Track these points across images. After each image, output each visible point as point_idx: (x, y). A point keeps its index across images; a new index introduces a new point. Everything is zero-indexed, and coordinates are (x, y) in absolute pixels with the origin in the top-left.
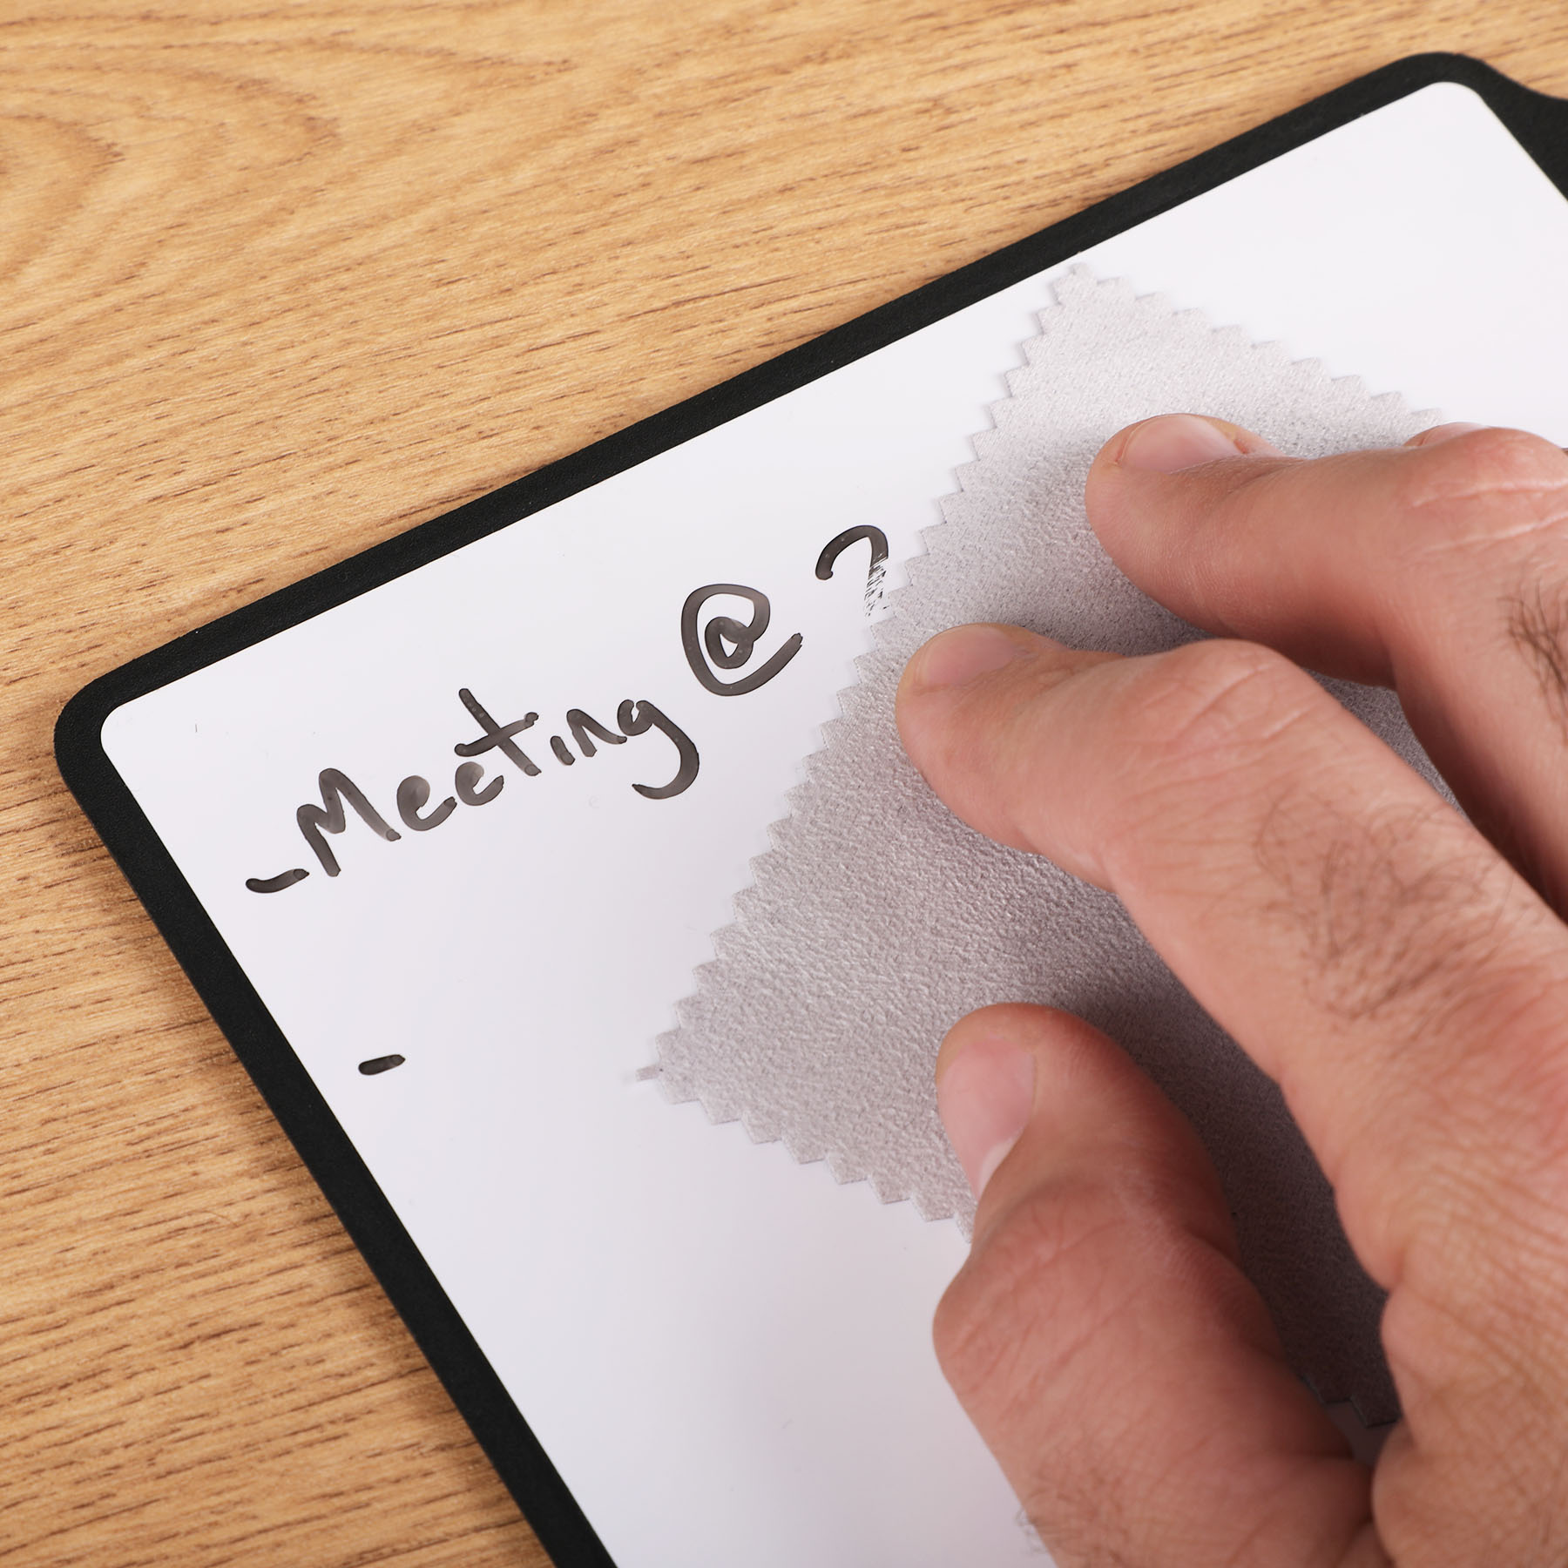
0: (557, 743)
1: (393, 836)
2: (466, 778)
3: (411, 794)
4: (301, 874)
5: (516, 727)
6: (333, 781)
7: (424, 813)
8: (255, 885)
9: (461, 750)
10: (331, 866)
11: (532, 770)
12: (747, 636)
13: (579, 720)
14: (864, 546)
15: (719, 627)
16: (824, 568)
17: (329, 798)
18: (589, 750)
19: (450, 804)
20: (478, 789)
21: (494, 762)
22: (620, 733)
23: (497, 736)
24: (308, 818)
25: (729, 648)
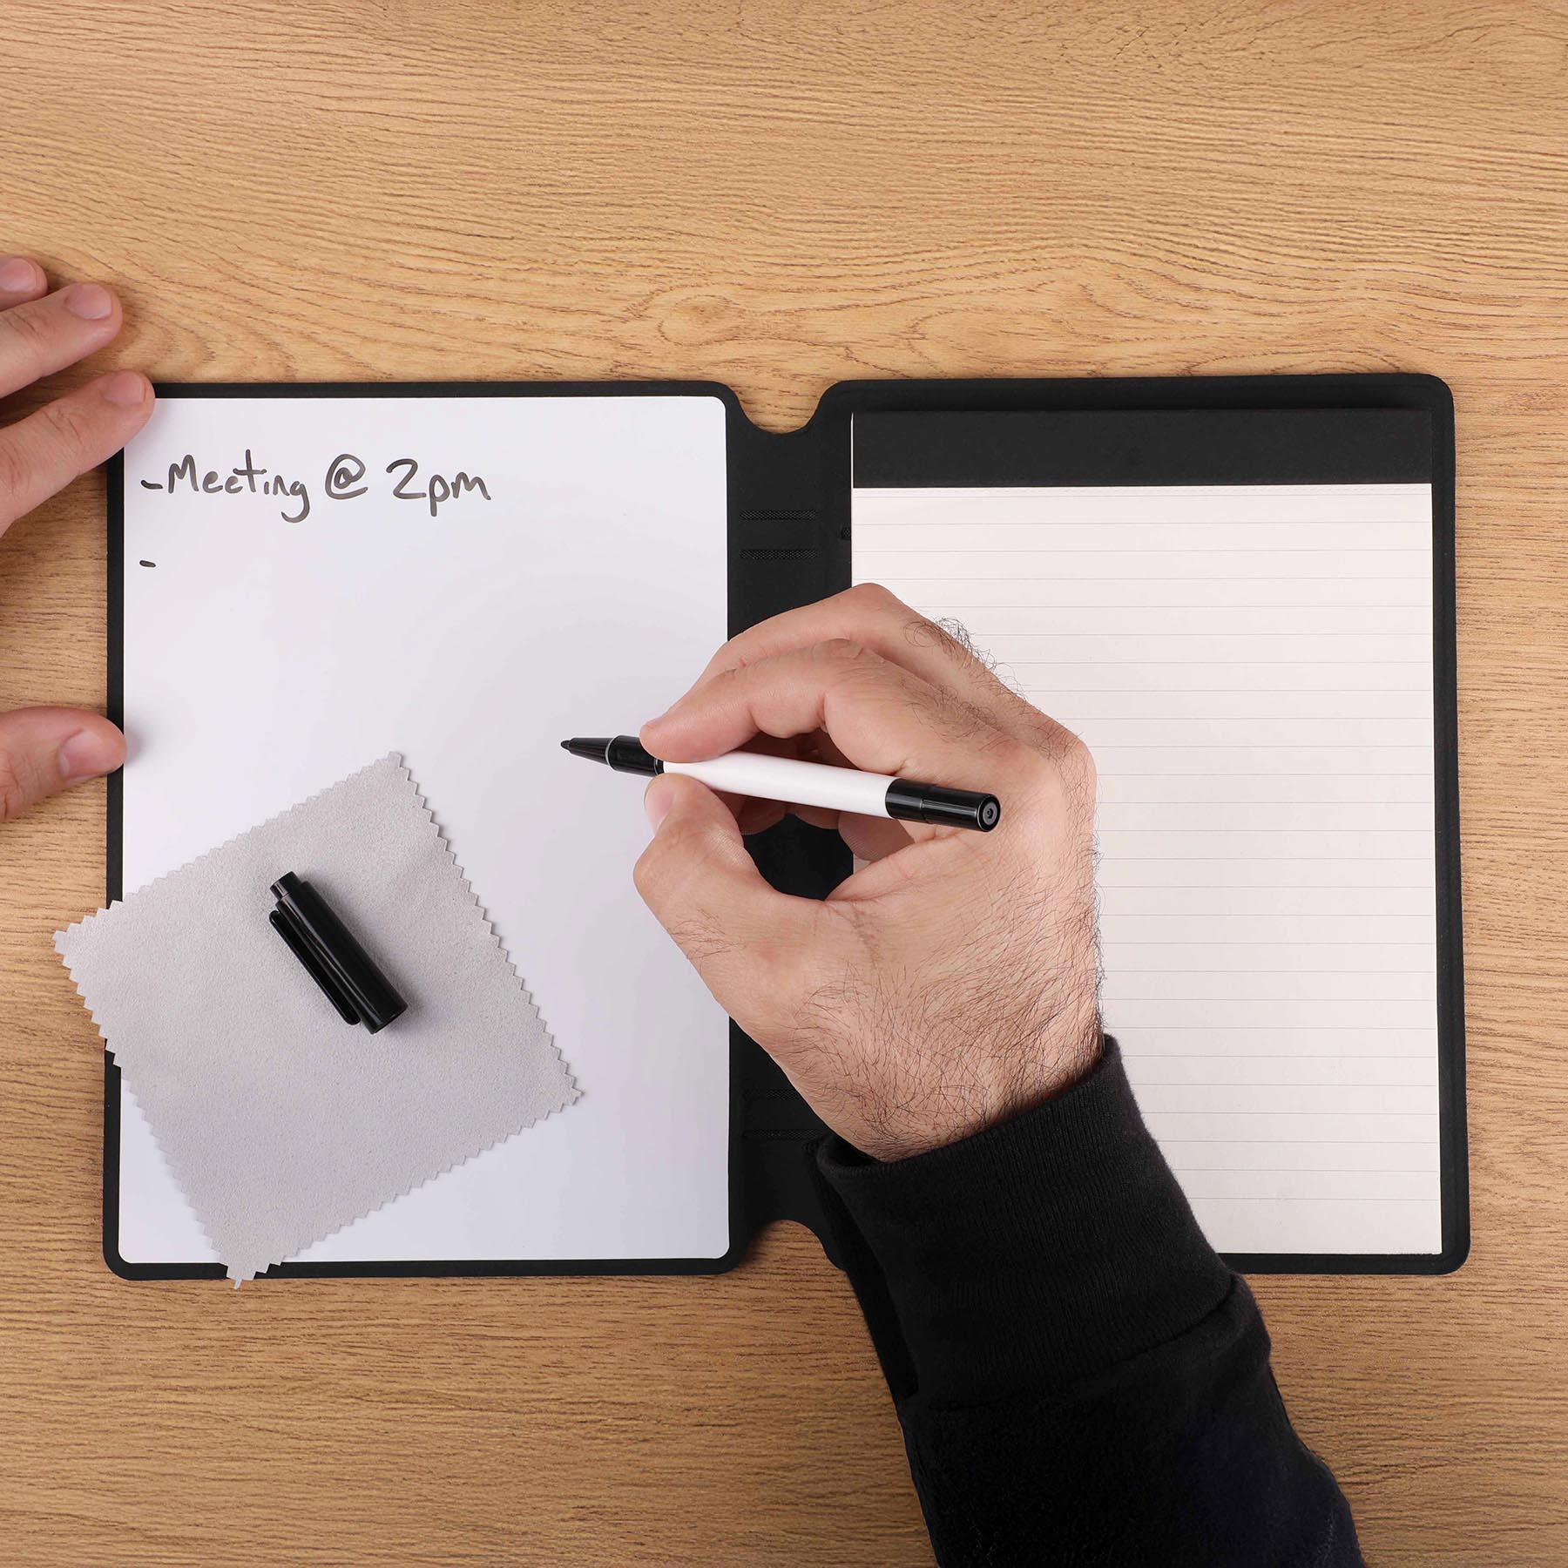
0: (267, 484)
1: (196, 489)
2: (231, 481)
3: (210, 477)
4: (160, 487)
5: (257, 472)
6: (189, 460)
7: (210, 486)
8: (144, 483)
9: (236, 471)
10: (171, 489)
11: (253, 490)
12: (351, 479)
13: (279, 480)
14: (407, 468)
15: (344, 471)
16: (390, 469)
17: (184, 465)
18: (275, 492)
19: (221, 488)
20: (232, 487)
21: (243, 481)
22: (289, 491)
23: (249, 472)
24: (174, 468)
25: (342, 480)
